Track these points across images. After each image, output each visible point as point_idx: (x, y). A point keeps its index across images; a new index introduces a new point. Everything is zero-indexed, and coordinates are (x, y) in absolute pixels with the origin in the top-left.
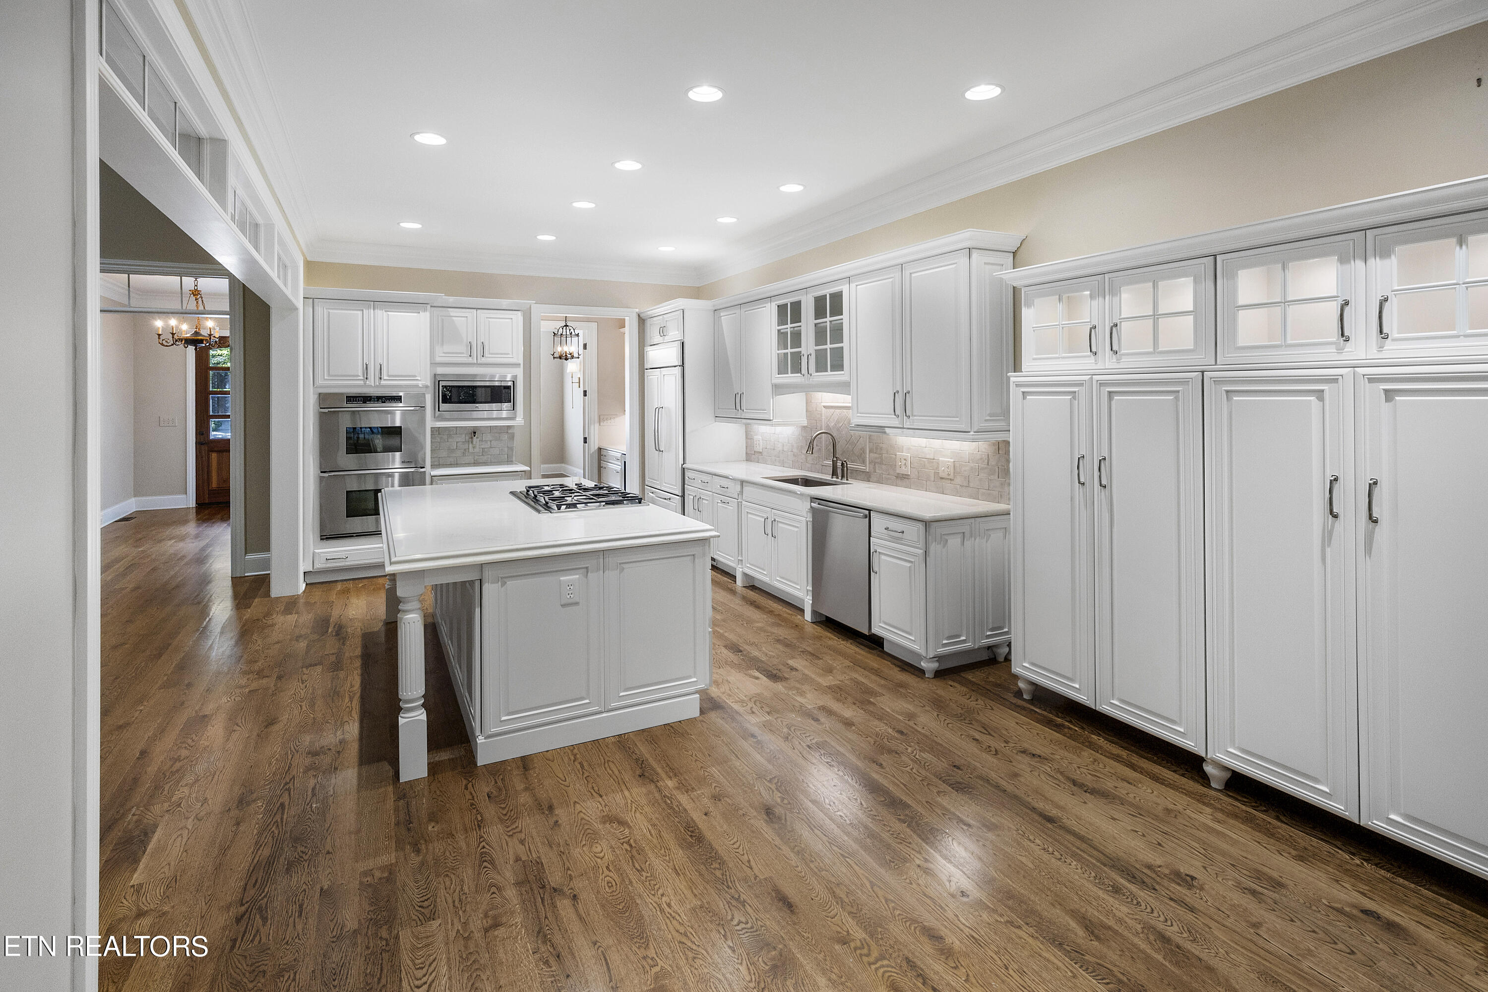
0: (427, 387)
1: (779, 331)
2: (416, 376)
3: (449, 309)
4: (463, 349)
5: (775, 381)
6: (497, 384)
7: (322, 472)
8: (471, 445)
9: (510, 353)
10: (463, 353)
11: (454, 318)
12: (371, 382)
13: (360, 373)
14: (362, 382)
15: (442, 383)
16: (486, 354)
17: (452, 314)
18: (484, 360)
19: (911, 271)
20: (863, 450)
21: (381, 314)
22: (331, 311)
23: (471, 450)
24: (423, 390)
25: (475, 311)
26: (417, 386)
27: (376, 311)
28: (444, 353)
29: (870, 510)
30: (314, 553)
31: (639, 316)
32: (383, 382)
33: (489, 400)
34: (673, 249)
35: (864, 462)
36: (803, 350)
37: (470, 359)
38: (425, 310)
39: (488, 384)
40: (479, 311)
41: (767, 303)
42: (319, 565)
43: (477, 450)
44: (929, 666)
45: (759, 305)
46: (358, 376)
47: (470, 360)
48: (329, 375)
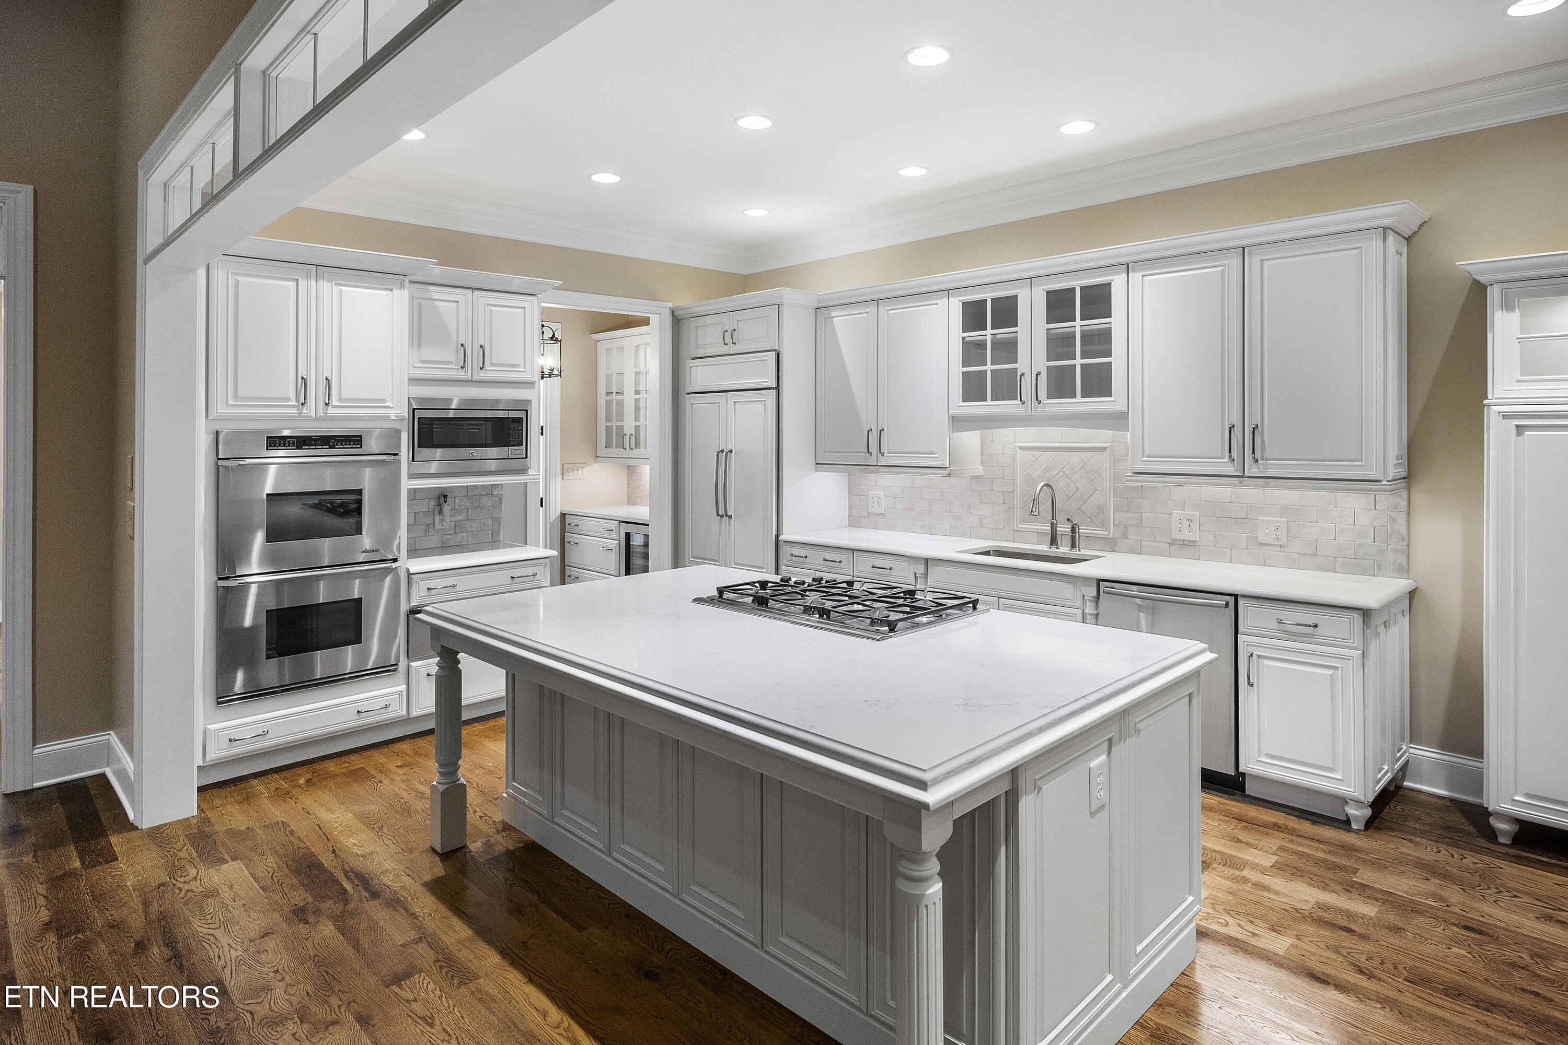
0: (402, 419)
1: (963, 338)
2: (384, 401)
3: (431, 288)
4: (449, 354)
5: (955, 411)
6: (501, 414)
7: (219, 579)
8: (437, 518)
9: (521, 363)
10: (451, 363)
11: (438, 303)
12: (311, 410)
13: (292, 395)
14: (295, 411)
15: (418, 414)
16: (487, 367)
17: (435, 296)
18: (482, 375)
19: (1262, 258)
20: (1101, 510)
21: (328, 289)
22: (240, 278)
23: (437, 525)
24: (396, 425)
25: (470, 292)
26: (387, 418)
27: (320, 282)
28: (422, 362)
29: (1236, 597)
30: (205, 732)
31: (673, 313)
32: (331, 411)
33: (490, 442)
34: (765, 213)
35: (1104, 525)
36: (1022, 365)
37: (462, 373)
38: (402, 286)
39: (489, 414)
40: (477, 293)
41: (942, 298)
42: (214, 754)
43: (446, 525)
44: (1358, 814)
45: (925, 300)
46: (289, 399)
47: (461, 375)
48: (236, 396)
